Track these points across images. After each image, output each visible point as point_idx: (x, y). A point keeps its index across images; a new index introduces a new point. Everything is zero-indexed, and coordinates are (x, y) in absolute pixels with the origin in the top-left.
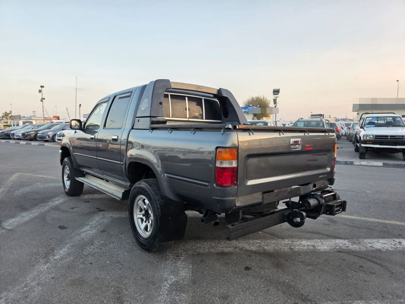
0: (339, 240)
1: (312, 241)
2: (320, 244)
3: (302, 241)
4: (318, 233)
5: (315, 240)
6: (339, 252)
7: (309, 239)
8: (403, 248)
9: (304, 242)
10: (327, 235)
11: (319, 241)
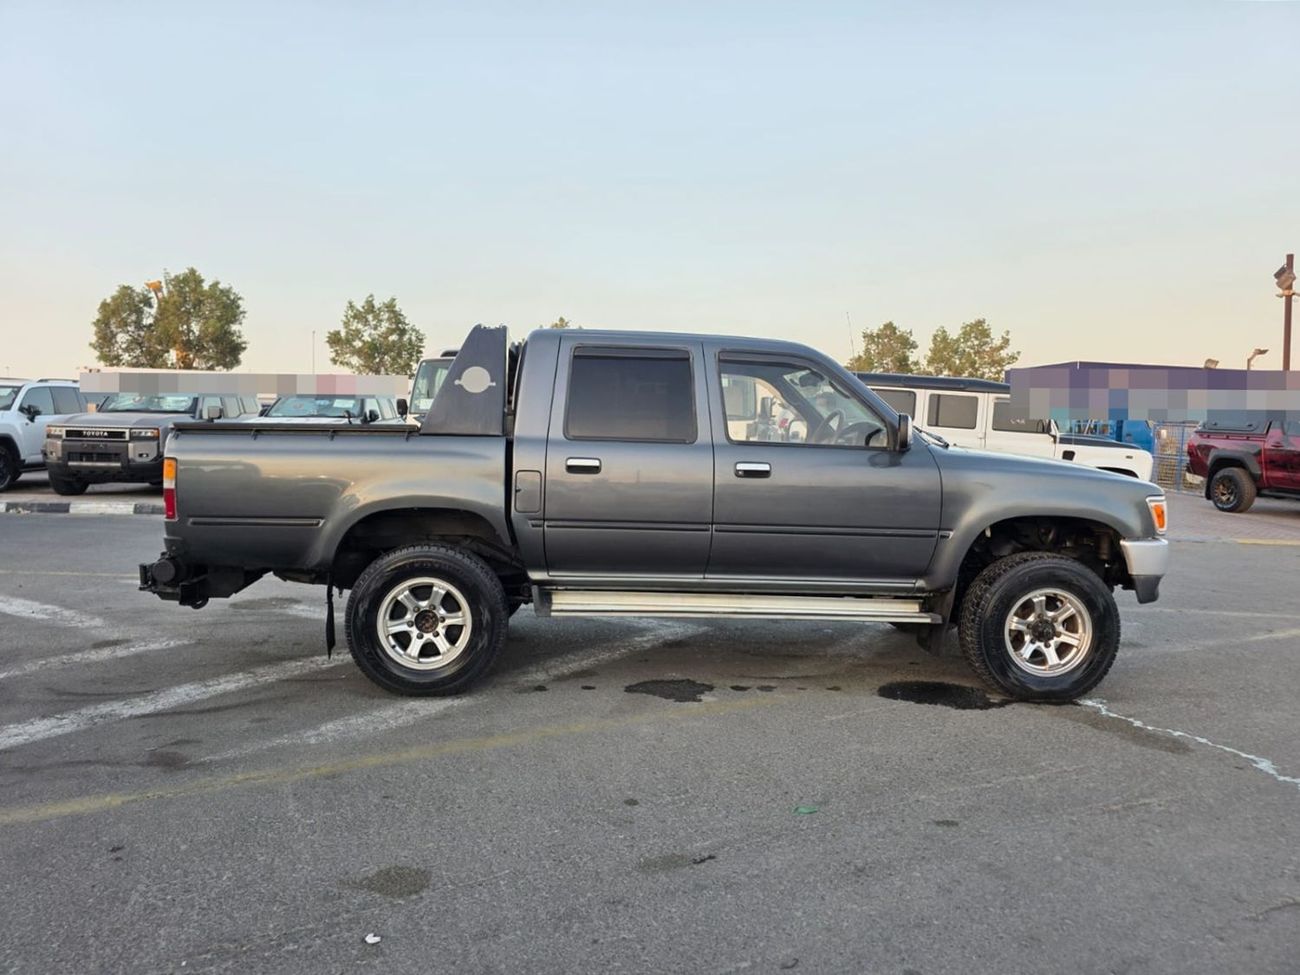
0: (147, 712)
1: (213, 693)
2: (194, 693)
3: (237, 687)
4: (202, 712)
5: (205, 697)
6: (147, 692)
7: (224, 695)
8: (2, 731)
9: (231, 686)
10: (180, 713)
11: (198, 697)
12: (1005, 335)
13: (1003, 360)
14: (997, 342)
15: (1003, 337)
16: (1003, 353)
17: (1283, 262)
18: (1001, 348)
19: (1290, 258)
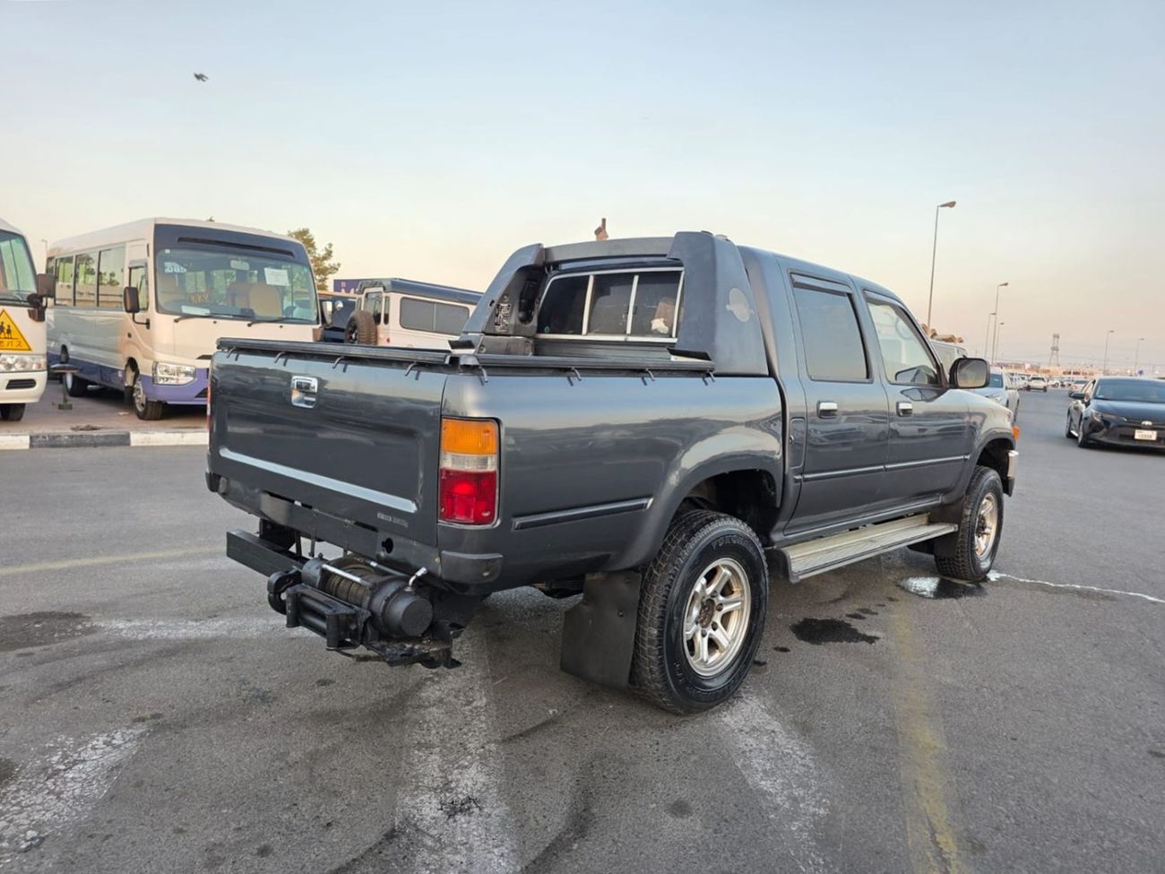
12: (327, 247)
13: (326, 269)
14: (320, 252)
15: (326, 249)
16: (327, 263)
17: (599, 224)
18: (325, 258)
19: (604, 220)
